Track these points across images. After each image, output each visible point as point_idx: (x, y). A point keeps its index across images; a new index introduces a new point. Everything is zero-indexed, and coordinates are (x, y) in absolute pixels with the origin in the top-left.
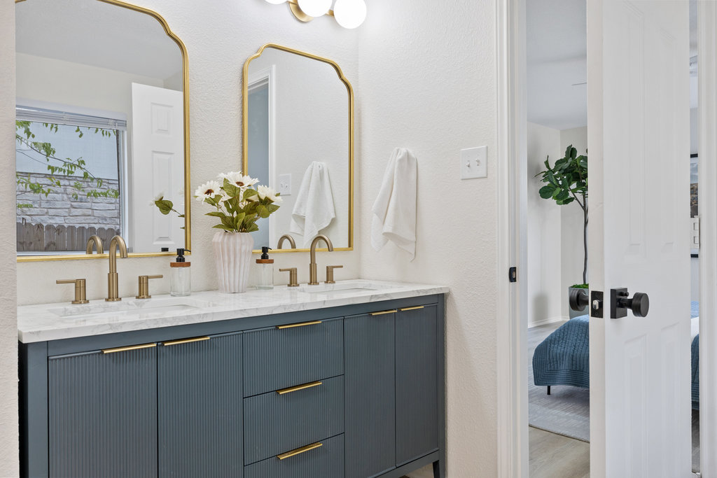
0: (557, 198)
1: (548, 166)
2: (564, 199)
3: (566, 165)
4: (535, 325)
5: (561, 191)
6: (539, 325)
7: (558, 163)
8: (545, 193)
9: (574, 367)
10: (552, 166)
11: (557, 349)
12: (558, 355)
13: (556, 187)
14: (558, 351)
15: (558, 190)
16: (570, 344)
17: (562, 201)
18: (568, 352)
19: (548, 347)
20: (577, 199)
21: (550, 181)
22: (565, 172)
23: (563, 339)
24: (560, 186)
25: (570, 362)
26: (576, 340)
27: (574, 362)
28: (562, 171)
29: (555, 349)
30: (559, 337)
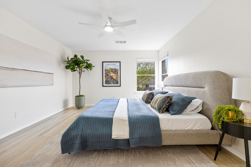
0: (71, 69)
1: (68, 59)
2: (73, 70)
3: (74, 60)
4: (64, 110)
5: (72, 68)
6: (65, 109)
7: (71, 59)
8: (67, 67)
9: (82, 140)
10: (70, 60)
11: (74, 133)
12: (74, 136)
13: (71, 66)
14: (74, 134)
15: (72, 67)
16: (80, 129)
17: (73, 71)
18: (79, 134)
19: (69, 133)
20: (77, 70)
21: (69, 64)
22: (74, 62)
23: (76, 127)
24: (72, 66)
25: (81, 139)
26: (83, 127)
27: (82, 138)
28: (73, 61)
29: (73, 133)
30: (75, 126)
